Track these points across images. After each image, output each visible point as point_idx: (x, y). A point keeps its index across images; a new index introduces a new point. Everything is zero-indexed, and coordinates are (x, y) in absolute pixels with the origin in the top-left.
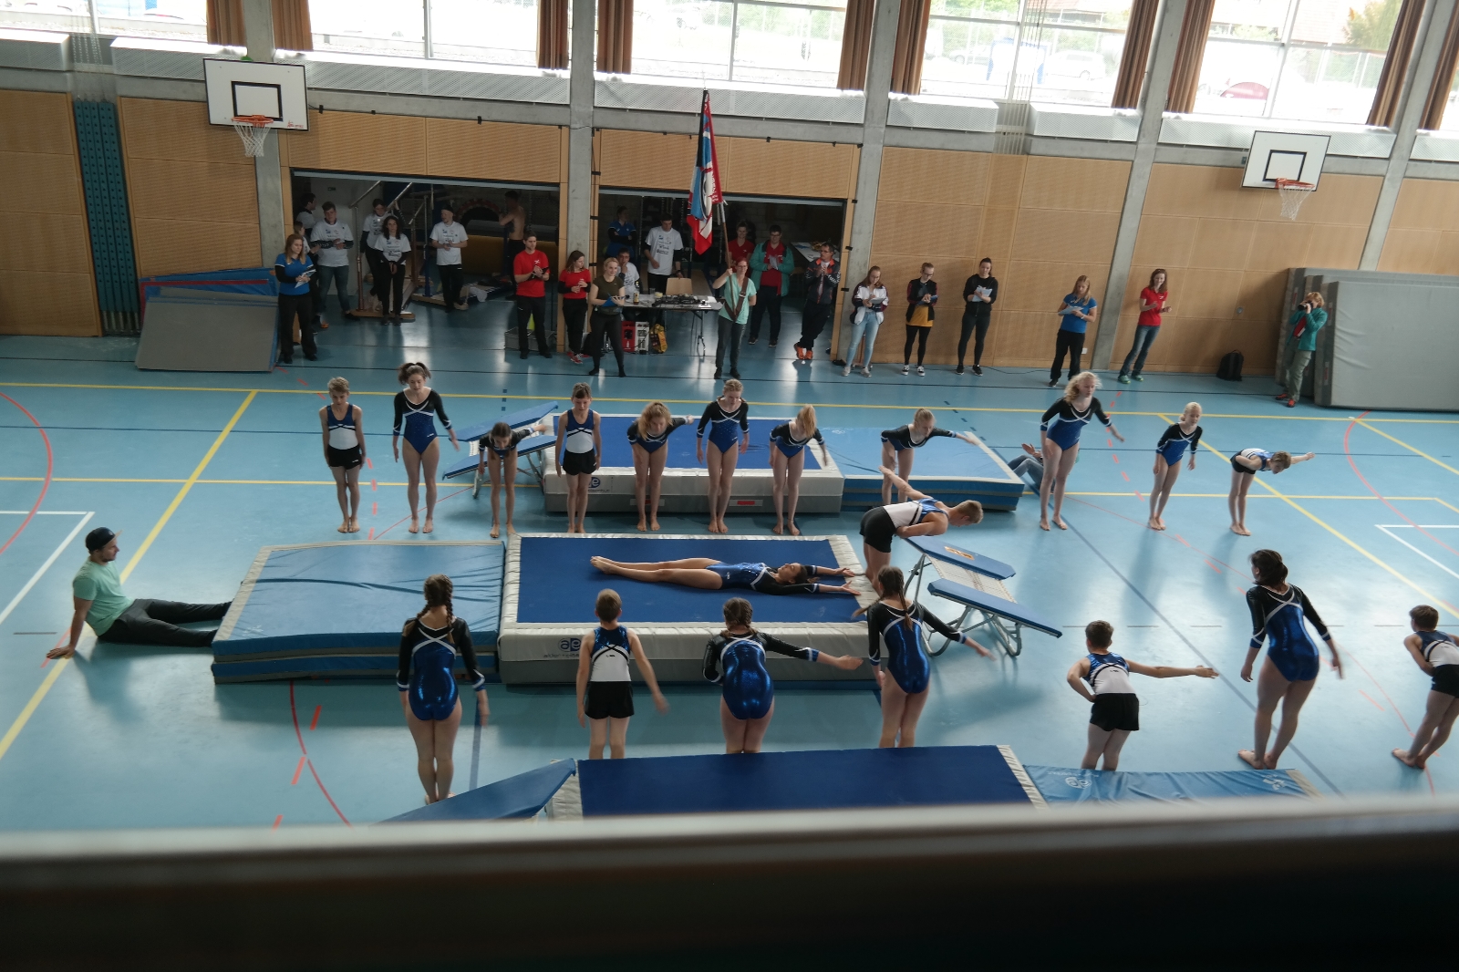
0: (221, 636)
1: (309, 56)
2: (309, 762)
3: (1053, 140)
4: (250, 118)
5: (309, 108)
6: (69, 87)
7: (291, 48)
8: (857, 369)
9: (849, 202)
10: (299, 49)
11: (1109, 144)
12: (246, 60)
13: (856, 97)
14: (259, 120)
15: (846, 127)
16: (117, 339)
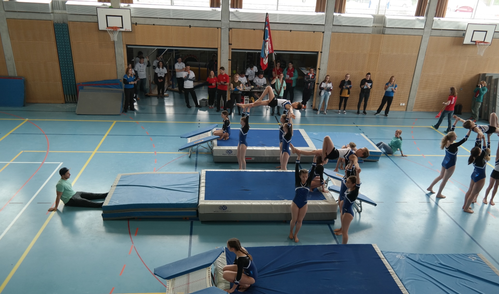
0: (105, 204)
1: (132, 6)
2: (134, 247)
3: (393, 29)
4: (112, 28)
5: (132, 24)
6: (52, 18)
7: (126, 3)
8: (322, 112)
9: (319, 53)
10: (128, 4)
11: (414, 30)
12: (110, 7)
13: (322, 15)
14: (115, 28)
15: (318, 26)
16: (70, 104)
